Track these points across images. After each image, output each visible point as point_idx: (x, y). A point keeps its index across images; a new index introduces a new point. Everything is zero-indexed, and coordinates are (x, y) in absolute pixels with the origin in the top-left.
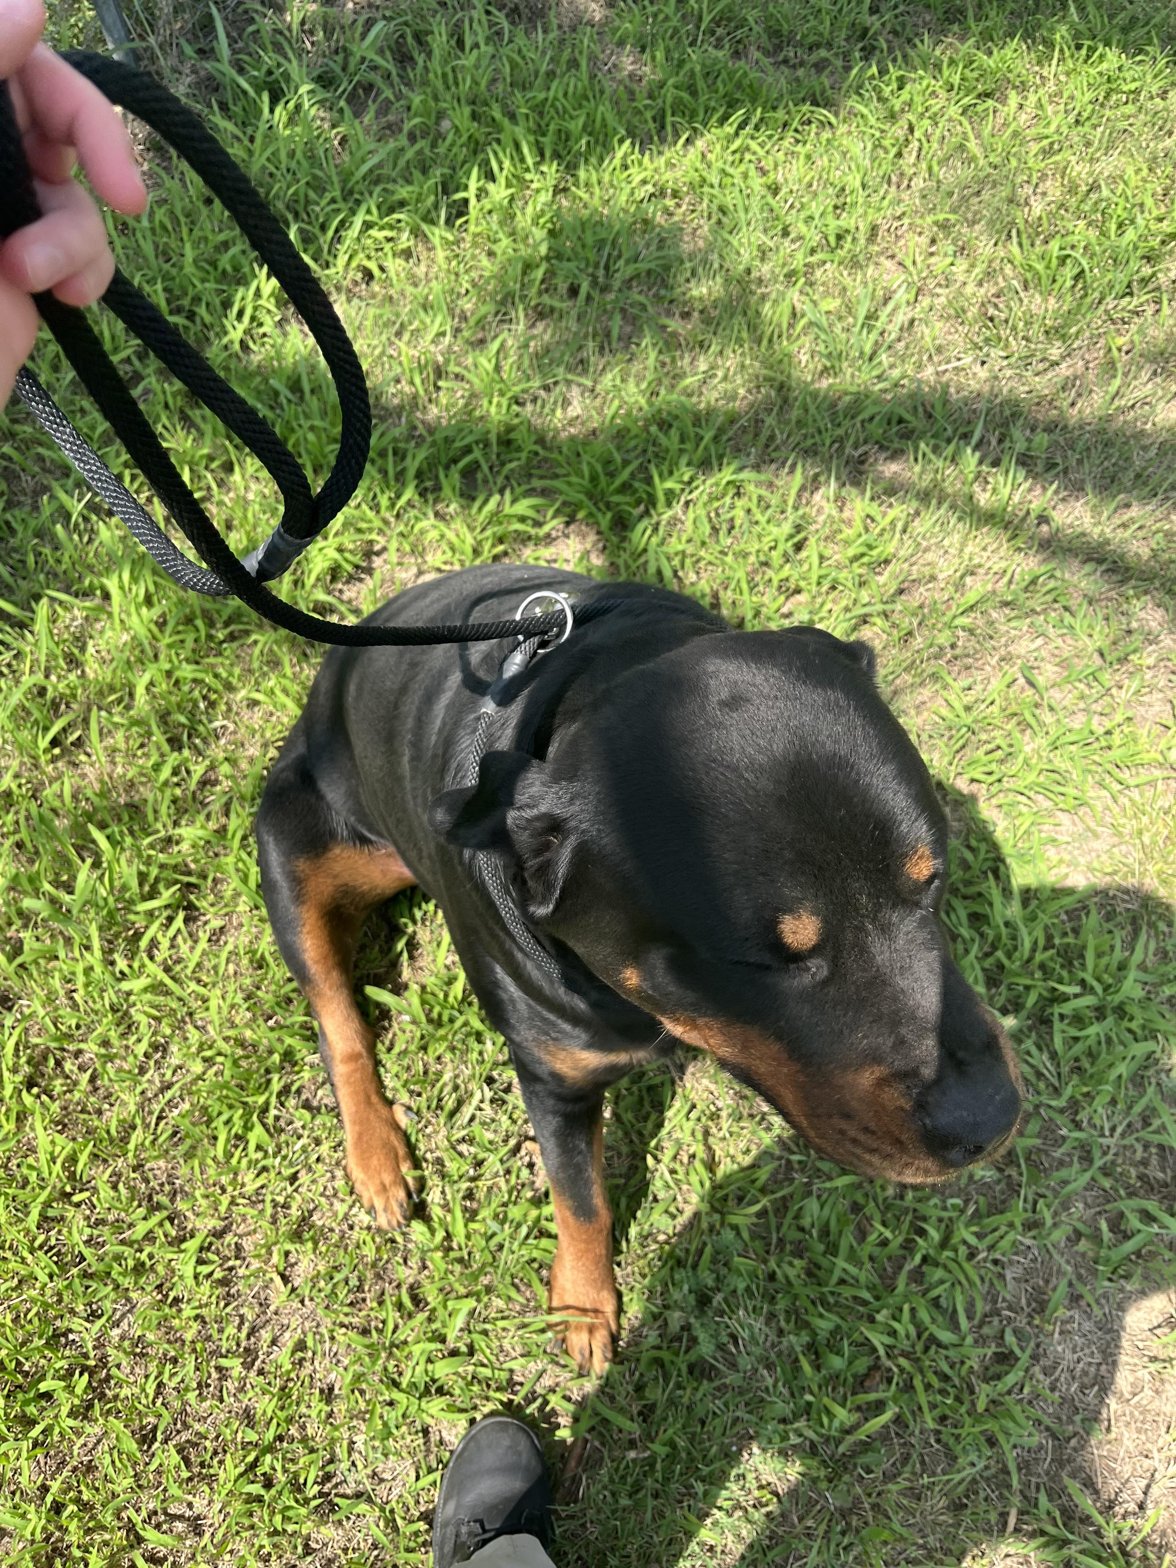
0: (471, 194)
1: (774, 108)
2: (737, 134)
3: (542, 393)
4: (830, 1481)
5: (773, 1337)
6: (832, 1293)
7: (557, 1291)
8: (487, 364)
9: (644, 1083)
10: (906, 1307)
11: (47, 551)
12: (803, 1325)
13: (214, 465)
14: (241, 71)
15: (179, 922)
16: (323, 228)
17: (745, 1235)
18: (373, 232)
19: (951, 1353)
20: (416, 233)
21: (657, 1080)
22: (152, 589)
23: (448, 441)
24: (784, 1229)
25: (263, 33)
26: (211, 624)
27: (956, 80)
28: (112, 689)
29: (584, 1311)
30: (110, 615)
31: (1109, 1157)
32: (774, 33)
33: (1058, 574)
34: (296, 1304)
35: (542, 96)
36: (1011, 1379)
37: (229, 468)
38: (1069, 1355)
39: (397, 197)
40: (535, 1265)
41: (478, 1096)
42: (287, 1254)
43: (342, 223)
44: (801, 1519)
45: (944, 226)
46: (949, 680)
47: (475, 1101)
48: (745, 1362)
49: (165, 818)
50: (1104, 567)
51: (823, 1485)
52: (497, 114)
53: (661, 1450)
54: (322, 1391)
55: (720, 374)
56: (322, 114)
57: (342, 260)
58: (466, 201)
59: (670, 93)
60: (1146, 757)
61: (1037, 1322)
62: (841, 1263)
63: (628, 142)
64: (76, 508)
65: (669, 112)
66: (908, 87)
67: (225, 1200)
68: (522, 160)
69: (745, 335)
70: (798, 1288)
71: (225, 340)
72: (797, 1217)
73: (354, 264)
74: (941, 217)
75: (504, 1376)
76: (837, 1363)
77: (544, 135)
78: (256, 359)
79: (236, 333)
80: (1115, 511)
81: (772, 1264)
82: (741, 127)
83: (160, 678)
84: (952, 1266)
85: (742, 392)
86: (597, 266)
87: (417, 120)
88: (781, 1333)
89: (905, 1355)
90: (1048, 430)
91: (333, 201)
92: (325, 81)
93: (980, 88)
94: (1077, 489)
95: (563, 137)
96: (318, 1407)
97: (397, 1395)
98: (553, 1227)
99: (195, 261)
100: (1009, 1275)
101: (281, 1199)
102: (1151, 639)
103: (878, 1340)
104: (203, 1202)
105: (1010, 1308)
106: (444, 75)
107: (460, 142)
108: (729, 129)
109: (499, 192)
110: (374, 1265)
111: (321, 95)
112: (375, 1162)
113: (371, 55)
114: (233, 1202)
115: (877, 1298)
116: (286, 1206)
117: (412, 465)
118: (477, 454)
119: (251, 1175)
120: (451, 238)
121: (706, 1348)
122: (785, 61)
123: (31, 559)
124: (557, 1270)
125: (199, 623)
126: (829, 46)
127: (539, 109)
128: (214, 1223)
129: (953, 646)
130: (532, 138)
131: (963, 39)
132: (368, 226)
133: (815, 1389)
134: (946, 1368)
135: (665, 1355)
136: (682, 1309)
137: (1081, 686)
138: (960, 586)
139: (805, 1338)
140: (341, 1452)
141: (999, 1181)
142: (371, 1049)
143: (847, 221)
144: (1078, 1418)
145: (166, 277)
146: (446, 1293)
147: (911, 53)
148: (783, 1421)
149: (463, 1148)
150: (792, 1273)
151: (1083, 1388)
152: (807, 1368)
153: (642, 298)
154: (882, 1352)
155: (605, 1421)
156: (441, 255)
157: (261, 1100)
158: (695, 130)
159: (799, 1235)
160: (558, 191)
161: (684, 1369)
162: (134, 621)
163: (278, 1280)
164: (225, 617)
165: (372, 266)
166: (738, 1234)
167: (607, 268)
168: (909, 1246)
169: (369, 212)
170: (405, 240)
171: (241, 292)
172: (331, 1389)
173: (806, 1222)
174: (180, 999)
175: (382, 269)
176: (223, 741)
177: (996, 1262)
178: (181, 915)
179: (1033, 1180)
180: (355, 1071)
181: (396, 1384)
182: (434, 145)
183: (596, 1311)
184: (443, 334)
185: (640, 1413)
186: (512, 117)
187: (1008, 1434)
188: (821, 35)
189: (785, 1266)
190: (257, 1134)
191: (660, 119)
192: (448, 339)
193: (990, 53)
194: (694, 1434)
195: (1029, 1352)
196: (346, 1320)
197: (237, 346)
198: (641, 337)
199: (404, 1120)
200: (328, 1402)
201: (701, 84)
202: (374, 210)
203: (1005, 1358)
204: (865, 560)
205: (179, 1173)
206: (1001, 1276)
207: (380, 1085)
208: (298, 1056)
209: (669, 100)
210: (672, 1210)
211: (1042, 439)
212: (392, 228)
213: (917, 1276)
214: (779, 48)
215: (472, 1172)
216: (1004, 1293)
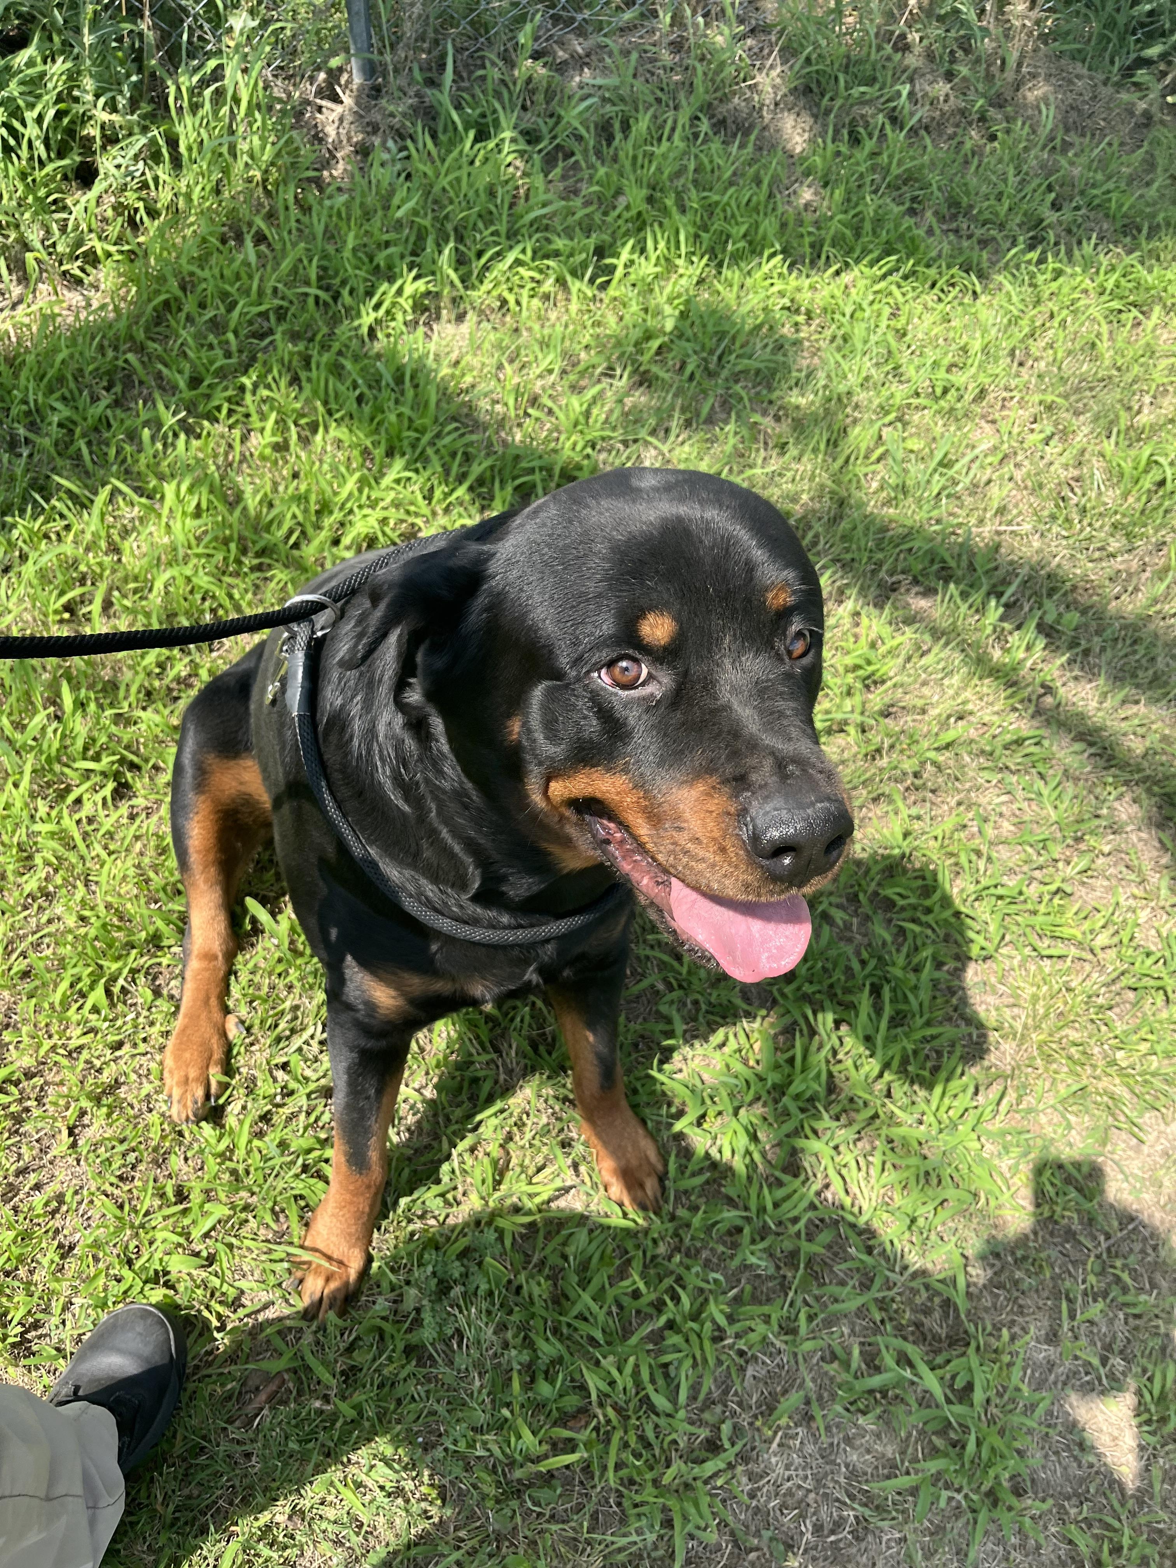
0: (620, 263)
1: (928, 266)
2: (884, 277)
3: (621, 446)
4: (498, 1502)
5: (497, 1348)
6: (569, 1325)
7: (312, 1232)
8: (576, 404)
9: (468, 1074)
10: (632, 1359)
11: (128, 448)
12: (528, 1343)
13: (303, 421)
14: (458, 107)
15: (107, 791)
16: (480, 254)
17: (508, 1242)
18: (521, 270)
19: (662, 1421)
20: (561, 282)
21: (481, 1074)
22: (204, 505)
23: (517, 458)
24: (548, 1250)
25: (489, 81)
26: (244, 551)
27: (1110, 285)
28: (136, 579)
29: (329, 1258)
30: (159, 516)
31: (891, 1293)
32: (953, 203)
33: (1046, 743)
34: (71, 1160)
35: (716, 198)
36: (710, 1467)
37: (314, 427)
38: (780, 1469)
39: (553, 247)
40: (302, 1203)
41: (310, 1031)
42: (83, 1113)
43: (498, 254)
44: (456, 1529)
45: (1049, 408)
46: (900, 804)
47: (306, 1035)
48: (461, 1361)
49: (132, 698)
50: (1092, 750)
51: (490, 1503)
52: (669, 202)
53: (346, 1409)
54: (60, 1246)
55: (789, 474)
56: (518, 163)
57: (487, 286)
58: (615, 267)
59: (835, 226)
60: (1066, 932)
61: (758, 1423)
62: (586, 1297)
63: (780, 257)
64: (170, 420)
65: (828, 241)
66: (1061, 280)
67: (47, 1044)
68: (678, 247)
69: (822, 446)
70: (538, 1308)
71: (356, 323)
72: (564, 1244)
73: (495, 293)
74: (1049, 398)
75: (232, 1293)
76: (545, 1389)
77: (706, 231)
78: (377, 346)
79: (368, 318)
80: (1124, 702)
81: (522, 1278)
82: (890, 273)
83: (180, 581)
84: (693, 1338)
85: (805, 497)
86: (712, 352)
87: (596, 188)
88: (506, 1345)
89: (615, 1407)
90: (1084, 612)
91: (495, 233)
92: (531, 136)
93: (1132, 298)
94: (1091, 673)
95: (724, 238)
96: (50, 1256)
97: (126, 1273)
98: (328, 1170)
99: (354, 250)
100: (750, 1372)
101: (97, 1063)
102: (1115, 829)
103: (594, 1383)
104: (26, 1039)
105: (740, 1404)
106: (635, 158)
107: (626, 215)
108: (877, 271)
109: (647, 268)
110: (155, 1150)
111: (522, 146)
112: (187, 1055)
113: (576, 124)
114: (53, 1048)
115: (609, 1343)
116: (99, 1071)
117: (476, 470)
118: (537, 477)
119: (79, 1031)
120: (590, 294)
121: (427, 1333)
122: (956, 231)
123: (113, 451)
124: (319, 1211)
125: (233, 546)
126: (1002, 226)
127: (710, 209)
128: (27, 1061)
129: (916, 775)
130: (692, 230)
131: (1129, 252)
132: (518, 262)
133: (517, 1408)
134: (650, 1434)
135: (387, 1327)
136: (420, 1289)
137: (1029, 850)
138: (944, 725)
139: (525, 1357)
140: (56, 1307)
141: (771, 1278)
142: (230, 957)
143: (959, 378)
144: (766, 1534)
145: (325, 256)
146: (209, 1195)
147: (1076, 253)
148: (474, 1429)
149: (280, 1074)
150: (536, 1291)
151: (783, 1506)
152: (516, 1385)
153: (743, 393)
154: (594, 1397)
155: (308, 1369)
156: (574, 307)
157: (115, 966)
158: (847, 264)
159: (560, 1262)
160: (701, 282)
161: (401, 1346)
162: (177, 526)
163: (65, 1132)
164: (258, 547)
165: (511, 298)
166: (501, 1239)
167: (720, 358)
168: (659, 1306)
169: (523, 251)
170: (548, 286)
171: (385, 286)
172: (71, 1248)
173: (570, 1250)
174: (82, 858)
175: (518, 303)
176: (215, 654)
177: (741, 1353)
178: (111, 785)
179: (804, 1287)
180: (206, 969)
181: (130, 1263)
182: (605, 214)
183: (341, 1263)
184: (550, 372)
185: (343, 1373)
186: (683, 210)
187: (685, 1518)
188: (997, 214)
189: (533, 1283)
190: (98, 995)
191: (817, 248)
192: (552, 378)
193: (1150, 271)
194: (386, 1410)
195: (737, 1448)
196: (109, 1189)
197: (365, 330)
198: (726, 422)
199: (234, 1032)
200: (63, 1257)
201: (868, 226)
202: (529, 253)
203: (713, 1447)
204: (860, 673)
205: (18, 1009)
206: (742, 1370)
207: (226, 991)
208: (165, 943)
209: (832, 231)
210: (449, 1196)
211: (1073, 618)
212: (541, 271)
213: (657, 1337)
214: (954, 217)
215: (278, 1099)
216: (737, 1387)
